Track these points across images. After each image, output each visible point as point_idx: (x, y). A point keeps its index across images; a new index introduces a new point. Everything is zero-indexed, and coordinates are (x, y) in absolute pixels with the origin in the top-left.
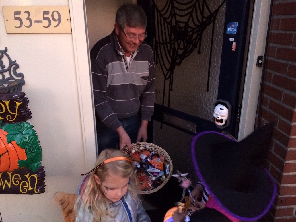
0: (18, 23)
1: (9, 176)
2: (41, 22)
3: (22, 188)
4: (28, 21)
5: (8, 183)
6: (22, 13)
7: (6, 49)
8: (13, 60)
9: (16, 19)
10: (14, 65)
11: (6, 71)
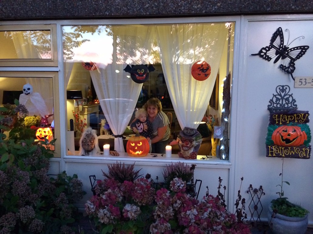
0: (300, 83)
1: (294, 148)
2: (310, 83)
3: (300, 155)
4: (305, 83)
5: (293, 152)
6: (303, 79)
7: (292, 94)
8: (294, 98)
9: (300, 82)
10: (294, 101)
11: (289, 103)
